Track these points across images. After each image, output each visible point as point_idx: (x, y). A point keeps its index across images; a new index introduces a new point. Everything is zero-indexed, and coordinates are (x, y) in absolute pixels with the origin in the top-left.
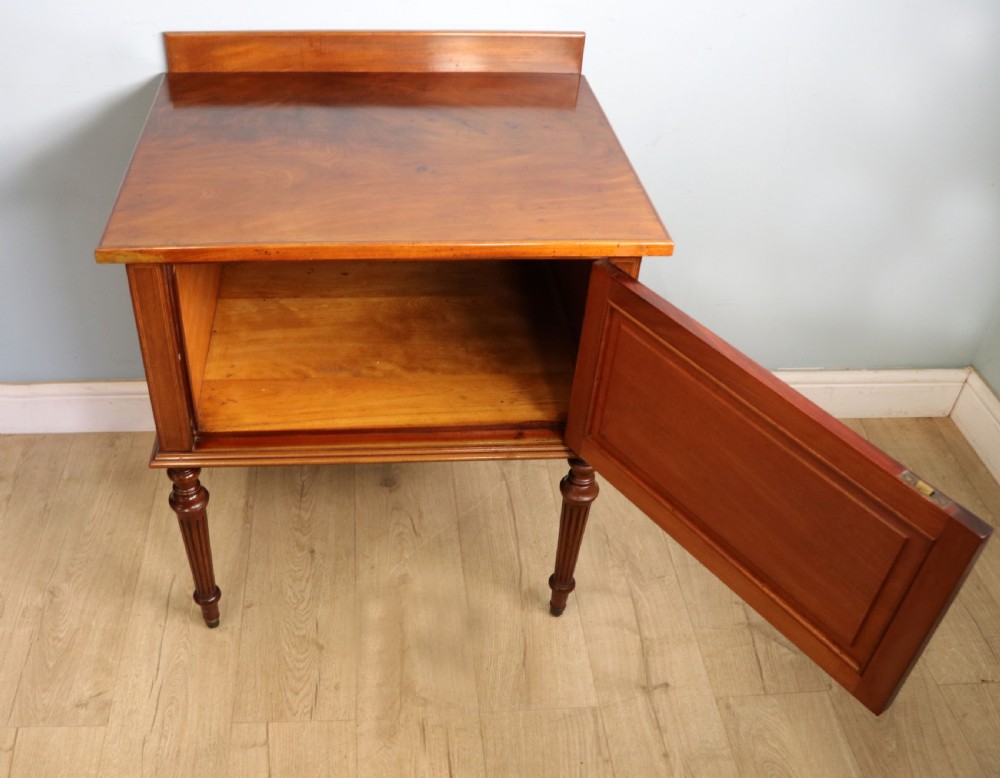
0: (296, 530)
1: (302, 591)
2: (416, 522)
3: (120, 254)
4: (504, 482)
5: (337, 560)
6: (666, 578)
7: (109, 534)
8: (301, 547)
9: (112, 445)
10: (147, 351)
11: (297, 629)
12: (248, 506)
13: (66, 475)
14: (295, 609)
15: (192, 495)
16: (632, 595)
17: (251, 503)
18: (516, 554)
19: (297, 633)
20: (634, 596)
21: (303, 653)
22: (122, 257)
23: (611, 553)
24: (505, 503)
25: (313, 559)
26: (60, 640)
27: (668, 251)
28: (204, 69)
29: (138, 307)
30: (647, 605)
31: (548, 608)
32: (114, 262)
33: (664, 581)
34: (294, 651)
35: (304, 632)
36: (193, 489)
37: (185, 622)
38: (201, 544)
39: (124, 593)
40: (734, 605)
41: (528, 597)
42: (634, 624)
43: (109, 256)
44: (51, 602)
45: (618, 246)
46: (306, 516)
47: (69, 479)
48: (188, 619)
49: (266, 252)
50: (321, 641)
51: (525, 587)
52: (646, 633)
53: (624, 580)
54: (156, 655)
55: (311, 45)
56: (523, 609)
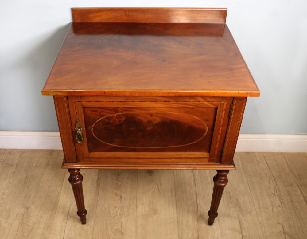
0: (116, 188)
1: (117, 212)
2: (159, 187)
3: (51, 92)
4: (192, 173)
5: (130, 200)
6: (252, 212)
7: (48, 187)
8: (117, 195)
9: (51, 154)
10: (61, 127)
11: (114, 226)
12: (98, 180)
13: (34, 165)
14: (114, 218)
15: (77, 178)
16: (239, 219)
17: (99, 178)
18: (196, 200)
19: (114, 227)
20: (240, 219)
21: (116, 235)
22: (51, 93)
23: (231, 202)
24: (193, 181)
25: (121, 200)
26: (29, 226)
27: (258, 95)
28: (86, 21)
29: (58, 111)
30: (245, 223)
31: (207, 222)
32: (48, 95)
33: (251, 214)
34: (113, 235)
35: (116, 228)
36: (77, 176)
37: (74, 221)
38: (80, 195)
39: (53, 210)
40: (278, 224)
41: (200, 217)
42: (240, 230)
43: (47, 93)
44: (27, 212)
45: (239, 93)
46: (119, 183)
47: (35, 166)
48: (75, 221)
49: (104, 93)
50: (123, 231)
51: (199, 214)
52: (244, 234)
53: (236, 212)
54: (63, 233)
55: (125, 13)
56: (198, 222)
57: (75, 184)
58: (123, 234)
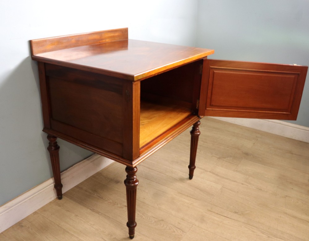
0: (114, 205)
8: (121, 207)
17: (91, 209)
34: (159, 226)
35: (153, 221)
50: (160, 219)
52: (208, 171)
56: (184, 182)
57: (133, 185)
58: (163, 220)
